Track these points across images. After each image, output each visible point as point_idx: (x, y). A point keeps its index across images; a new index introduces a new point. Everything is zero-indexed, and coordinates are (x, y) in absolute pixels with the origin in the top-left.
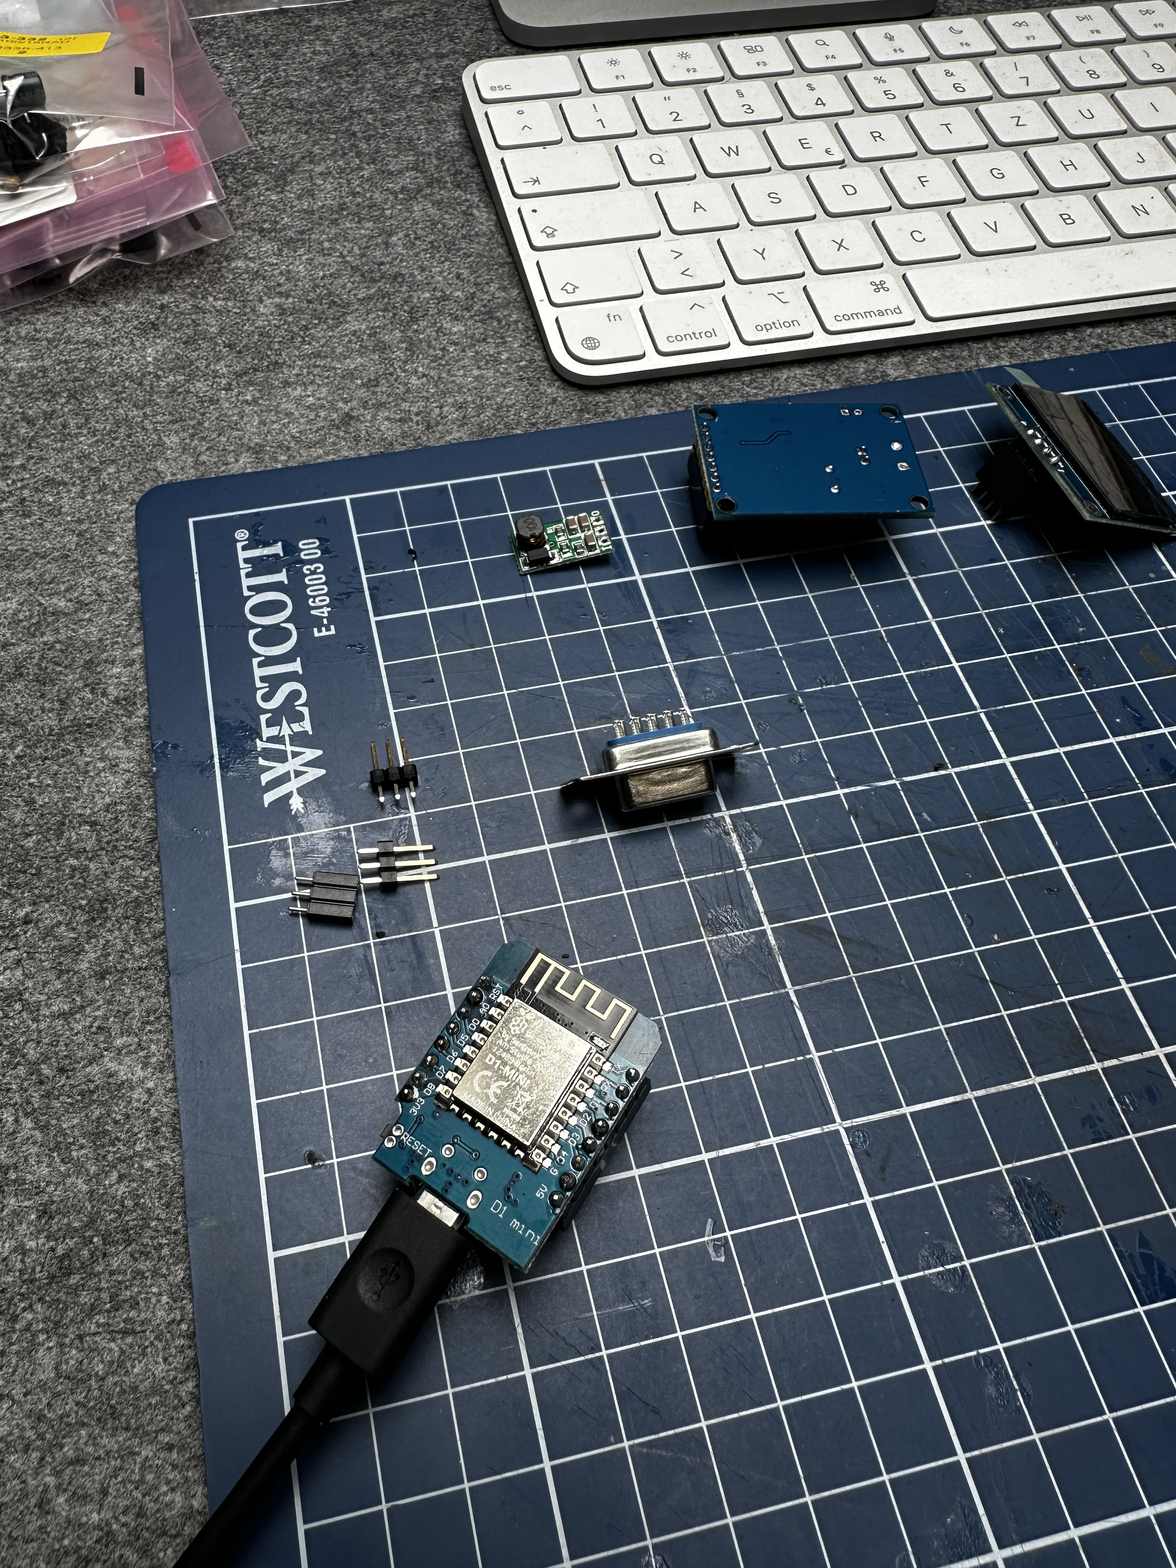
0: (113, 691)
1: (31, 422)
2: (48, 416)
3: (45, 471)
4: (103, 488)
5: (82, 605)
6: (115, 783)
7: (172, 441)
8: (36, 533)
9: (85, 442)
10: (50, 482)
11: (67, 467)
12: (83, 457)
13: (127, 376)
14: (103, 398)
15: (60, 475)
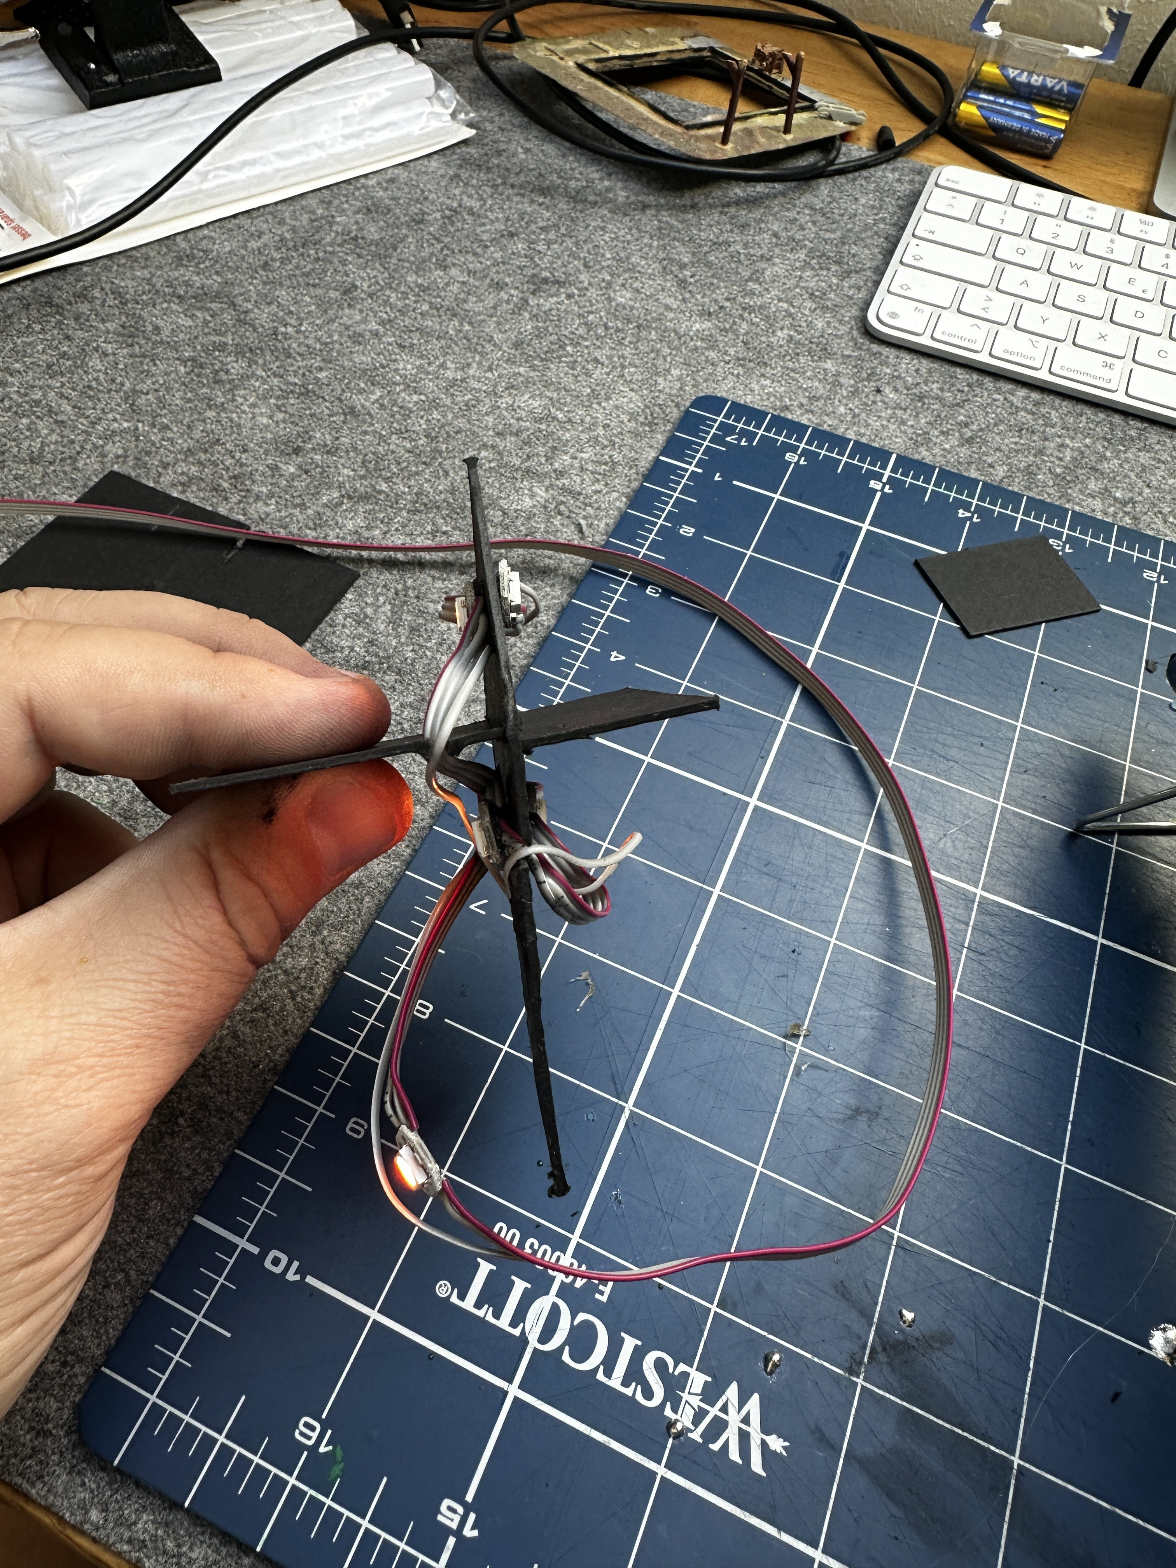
0: (556, 465)
1: (606, 328)
2: (618, 330)
3: (597, 354)
5: (570, 421)
6: (528, 502)
7: (675, 372)
8: (571, 379)
9: (628, 352)
10: (596, 360)
11: (610, 358)
12: (623, 357)
13: (675, 331)
14: (653, 335)
15: (604, 359)
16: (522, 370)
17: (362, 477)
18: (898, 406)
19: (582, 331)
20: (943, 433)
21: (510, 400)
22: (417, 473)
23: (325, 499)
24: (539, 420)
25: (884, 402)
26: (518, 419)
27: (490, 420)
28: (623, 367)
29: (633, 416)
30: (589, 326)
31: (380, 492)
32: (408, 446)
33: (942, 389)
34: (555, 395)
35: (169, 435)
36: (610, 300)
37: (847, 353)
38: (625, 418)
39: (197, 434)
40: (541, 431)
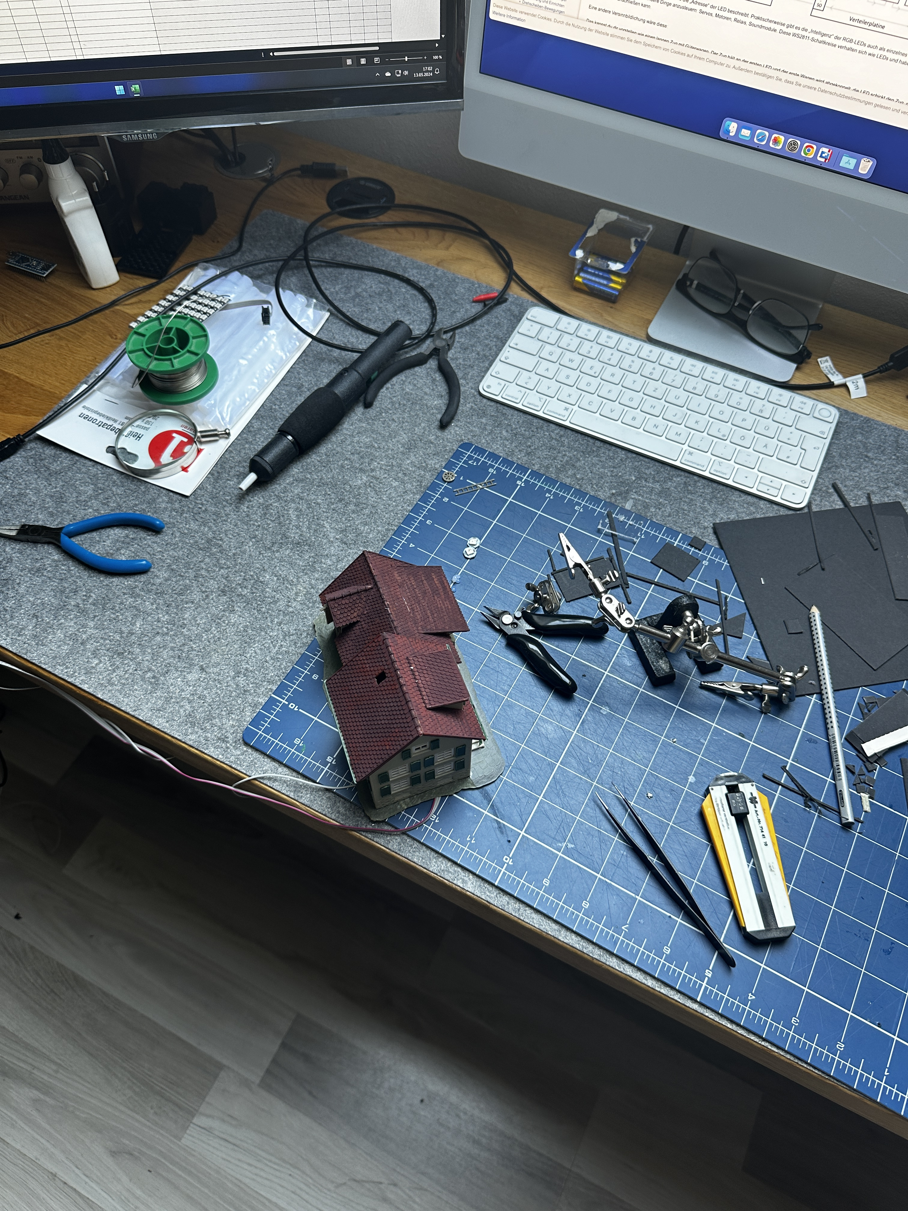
0: (372, 467)
1: (400, 404)
2: (404, 405)
3: (394, 417)
4: (402, 427)
5: (379, 448)
7: (423, 425)
8: (382, 429)
9: (406, 415)
10: (393, 420)
11: (398, 418)
12: (404, 418)
13: (426, 405)
14: (418, 408)
15: (396, 420)
16: (364, 425)
17: (301, 472)
18: (506, 439)
19: (389, 406)
20: (520, 451)
21: (357, 438)
22: (321, 471)
23: (288, 481)
24: (367, 447)
25: (501, 437)
26: (360, 447)
27: (350, 447)
28: (403, 422)
29: (403, 446)
30: (393, 403)
31: (308, 478)
32: (319, 459)
33: (525, 430)
34: (375, 436)
35: (232, 455)
36: (403, 390)
37: (493, 414)
38: (400, 446)
39: (242, 455)
40: (368, 452)
